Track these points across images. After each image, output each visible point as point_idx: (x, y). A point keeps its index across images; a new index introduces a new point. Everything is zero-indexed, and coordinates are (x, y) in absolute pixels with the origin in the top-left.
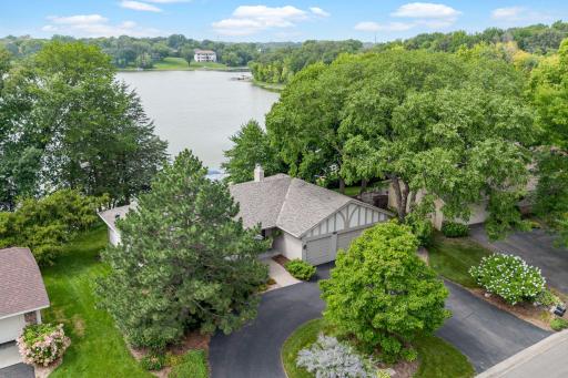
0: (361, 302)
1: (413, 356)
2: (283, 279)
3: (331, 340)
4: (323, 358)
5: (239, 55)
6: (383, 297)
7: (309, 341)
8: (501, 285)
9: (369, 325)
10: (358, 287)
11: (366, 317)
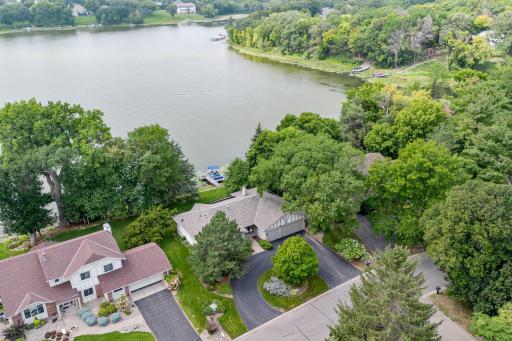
0: (285, 268)
1: (306, 284)
2: (257, 249)
3: (276, 279)
4: (273, 285)
5: (216, 7)
6: (293, 266)
7: (268, 279)
8: (346, 254)
9: (288, 275)
10: (285, 262)
11: (287, 273)
